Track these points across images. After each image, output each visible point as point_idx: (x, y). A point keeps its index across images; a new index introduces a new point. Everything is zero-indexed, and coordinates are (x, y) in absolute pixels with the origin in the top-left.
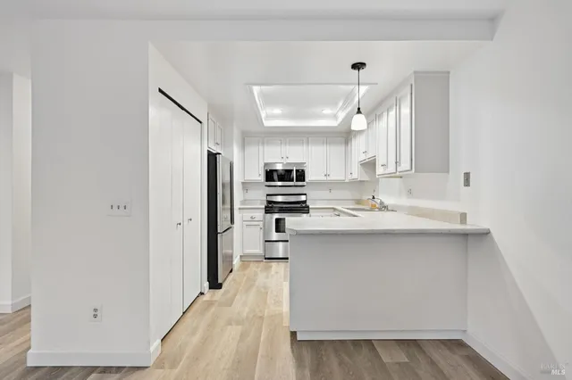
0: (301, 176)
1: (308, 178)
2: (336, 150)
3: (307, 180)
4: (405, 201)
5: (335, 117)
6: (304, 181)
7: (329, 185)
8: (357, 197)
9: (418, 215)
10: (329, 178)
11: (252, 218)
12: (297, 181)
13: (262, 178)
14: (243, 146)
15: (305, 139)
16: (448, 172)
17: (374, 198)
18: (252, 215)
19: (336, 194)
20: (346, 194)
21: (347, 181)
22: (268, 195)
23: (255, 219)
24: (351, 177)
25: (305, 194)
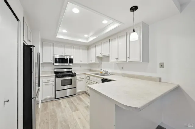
0: (71, 61)
1: (74, 61)
2: (84, 52)
3: (73, 63)
4: (120, 72)
5: (87, 39)
6: (72, 63)
7: (81, 65)
8: (90, 69)
9: (128, 77)
10: (82, 62)
11: (48, 81)
12: (69, 63)
13: (52, 62)
14: (42, 46)
15: (73, 47)
16: (148, 62)
17: (101, 70)
18: (48, 79)
19: (83, 68)
20: (86, 68)
21: (88, 63)
22: (54, 69)
23: (50, 81)
24: (90, 62)
25: (72, 68)
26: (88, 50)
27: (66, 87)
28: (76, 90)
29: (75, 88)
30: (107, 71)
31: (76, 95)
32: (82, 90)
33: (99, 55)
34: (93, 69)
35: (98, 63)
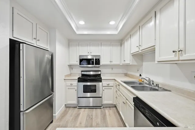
0: (98, 62)
1: (102, 62)
2: (116, 49)
3: (101, 64)
6: (99, 64)
7: (112, 67)
8: (125, 72)
10: (112, 63)
11: (71, 84)
12: (96, 64)
13: (78, 63)
15: (100, 44)
17: (140, 75)
18: (71, 82)
19: (115, 70)
20: (120, 71)
21: (121, 64)
22: (82, 71)
23: (73, 85)
24: (124, 63)
25: (100, 71)
26: (121, 45)
27: (89, 95)
28: (102, 101)
29: (101, 97)
30: (151, 79)
31: (102, 107)
32: (111, 102)
33: (135, 50)
34: (129, 73)
35: (135, 63)
